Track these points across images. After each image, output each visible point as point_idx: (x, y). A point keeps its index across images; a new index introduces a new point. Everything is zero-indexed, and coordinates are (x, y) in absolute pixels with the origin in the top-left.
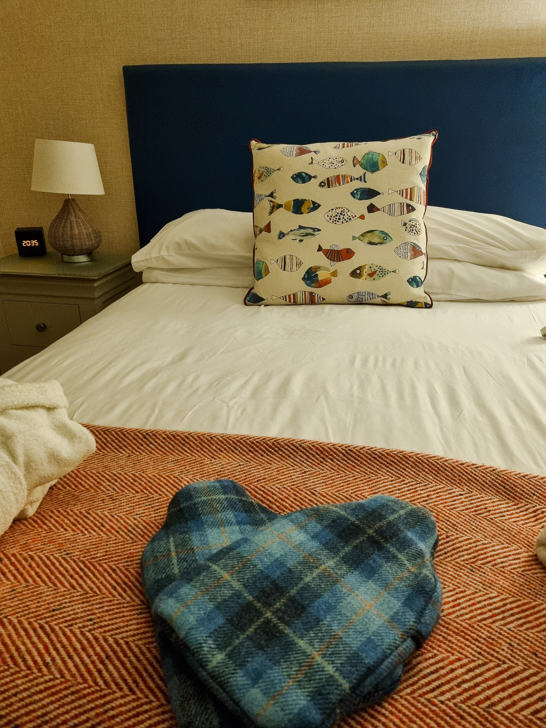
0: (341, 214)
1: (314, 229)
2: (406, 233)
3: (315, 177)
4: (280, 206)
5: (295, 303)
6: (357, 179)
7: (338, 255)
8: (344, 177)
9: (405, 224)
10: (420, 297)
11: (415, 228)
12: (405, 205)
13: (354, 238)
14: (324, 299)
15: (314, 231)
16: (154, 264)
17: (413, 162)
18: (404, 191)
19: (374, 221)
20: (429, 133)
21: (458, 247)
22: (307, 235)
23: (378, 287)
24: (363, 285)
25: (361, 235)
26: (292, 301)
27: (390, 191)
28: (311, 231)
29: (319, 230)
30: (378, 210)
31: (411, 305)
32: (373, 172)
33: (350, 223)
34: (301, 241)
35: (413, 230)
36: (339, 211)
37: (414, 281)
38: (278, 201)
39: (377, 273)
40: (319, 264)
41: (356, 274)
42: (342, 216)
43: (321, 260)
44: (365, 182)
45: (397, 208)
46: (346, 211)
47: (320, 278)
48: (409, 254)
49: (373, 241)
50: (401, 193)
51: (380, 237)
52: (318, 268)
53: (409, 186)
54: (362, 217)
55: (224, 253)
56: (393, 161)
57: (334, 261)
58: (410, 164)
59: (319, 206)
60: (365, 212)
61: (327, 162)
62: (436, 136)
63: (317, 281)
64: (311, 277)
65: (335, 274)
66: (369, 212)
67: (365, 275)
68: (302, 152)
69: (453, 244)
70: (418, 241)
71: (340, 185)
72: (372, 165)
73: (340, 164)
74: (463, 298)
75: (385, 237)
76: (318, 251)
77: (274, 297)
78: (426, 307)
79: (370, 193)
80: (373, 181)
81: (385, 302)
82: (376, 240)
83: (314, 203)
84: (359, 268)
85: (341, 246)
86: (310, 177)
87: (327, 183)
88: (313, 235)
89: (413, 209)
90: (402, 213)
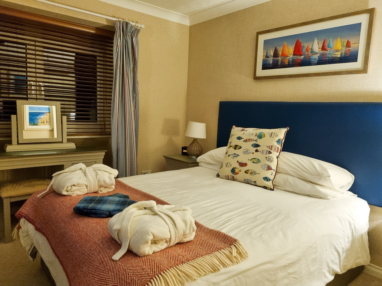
0: (247, 151)
1: (237, 155)
2: (266, 161)
3: (243, 138)
4: (231, 146)
5: (229, 179)
6: (255, 140)
7: (243, 165)
8: (251, 139)
9: (266, 158)
10: (269, 186)
11: (270, 160)
12: (268, 151)
13: (249, 160)
14: (237, 180)
15: (237, 156)
16: (202, 161)
17: (275, 137)
18: (269, 146)
19: (257, 155)
20: (286, 128)
21: (292, 170)
22: (235, 156)
23: (253, 178)
24: (248, 176)
25: (251, 159)
26: (227, 178)
27: (264, 146)
28: (236, 155)
29: (239, 155)
30: (259, 151)
31: (265, 188)
32: (260, 139)
33: (249, 154)
34: (233, 158)
35: (269, 160)
36: (247, 150)
37: (266, 179)
38: (231, 145)
39: (253, 173)
40: (236, 167)
41: (246, 172)
42: (247, 152)
43: (237, 165)
44: (257, 142)
45: (265, 152)
46: (249, 150)
47: (236, 171)
48: (266, 168)
49: (254, 162)
50: (268, 147)
51: (257, 161)
52: (236, 168)
53: (271, 145)
54: (253, 153)
55: (220, 160)
56: (267, 136)
57: (241, 166)
58: (273, 138)
59: (242, 148)
60: (254, 152)
61: (248, 134)
62: (288, 129)
63: (235, 172)
64: (233, 171)
65: (240, 171)
66: (256, 152)
67: (249, 173)
68: (243, 130)
69: (290, 169)
70: (271, 164)
71: (249, 142)
72: (260, 136)
73: (252, 135)
74: (289, 190)
75: (259, 161)
76: (237, 162)
77: (222, 176)
78: (271, 190)
79: (257, 146)
80: (259, 142)
81: (255, 184)
82: (255, 162)
83: (240, 146)
84: (248, 170)
85: (244, 162)
86: (242, 138)
87: (246, 141)
88: (237, 157)
89: (271, 153)
90: (266, 154)
